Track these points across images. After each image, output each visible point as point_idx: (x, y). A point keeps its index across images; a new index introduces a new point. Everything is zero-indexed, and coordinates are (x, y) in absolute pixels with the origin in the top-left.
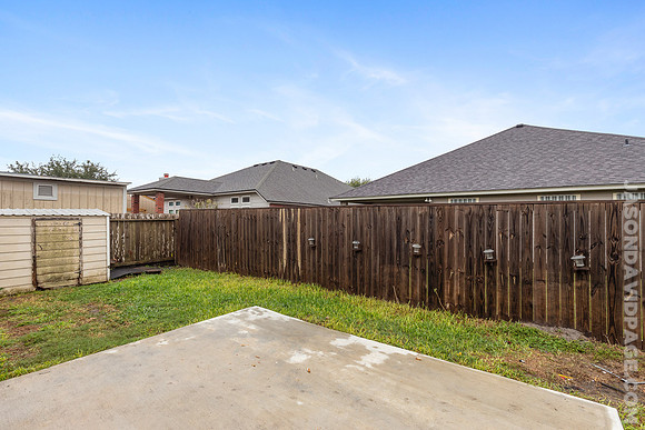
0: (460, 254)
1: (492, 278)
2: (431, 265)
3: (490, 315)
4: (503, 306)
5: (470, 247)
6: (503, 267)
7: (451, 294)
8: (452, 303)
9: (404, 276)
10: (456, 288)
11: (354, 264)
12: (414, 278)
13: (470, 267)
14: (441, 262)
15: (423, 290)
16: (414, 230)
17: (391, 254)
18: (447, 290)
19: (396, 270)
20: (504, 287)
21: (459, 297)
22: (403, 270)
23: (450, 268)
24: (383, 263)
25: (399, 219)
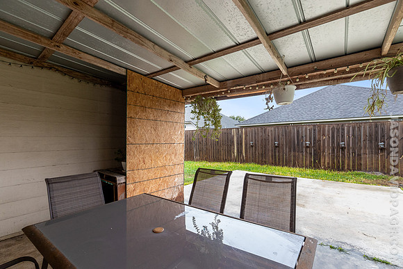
0: (328, 145)
1: (343, 154)
2: (314, 150)
3: (343, 169)
4: (348, 165)
5: (333, 142)
6: (349, 150)
7: (324, 163)
8: (324, 166)
9: (301, 156)
10: (327, 160)
11: (275, 152)
12: (306, 157)
13: (333, 150)
14: (320, 149)
15: (311, 162)
16: (306, 136)
17: (294, 147)
18: (322, 161)
19: (297, 154)
20: (349, 158)
21: (328, 163)
22: (300, 154)
23: (324, 151)
24: (290, 151)
25: (298, 131)
